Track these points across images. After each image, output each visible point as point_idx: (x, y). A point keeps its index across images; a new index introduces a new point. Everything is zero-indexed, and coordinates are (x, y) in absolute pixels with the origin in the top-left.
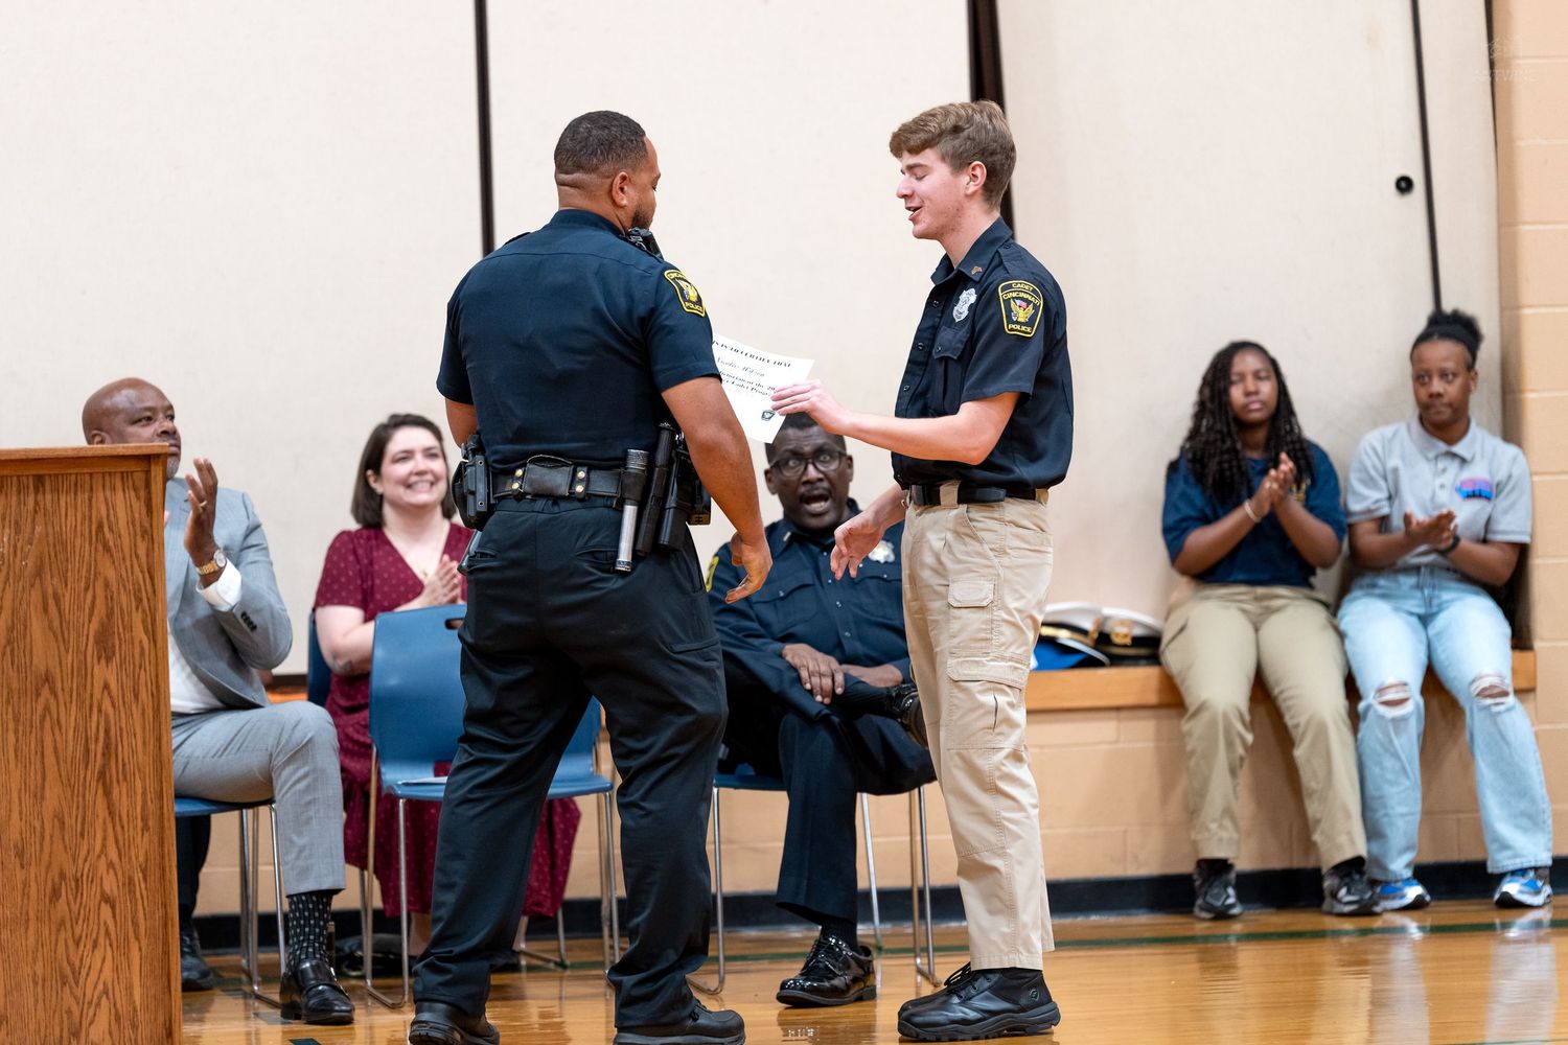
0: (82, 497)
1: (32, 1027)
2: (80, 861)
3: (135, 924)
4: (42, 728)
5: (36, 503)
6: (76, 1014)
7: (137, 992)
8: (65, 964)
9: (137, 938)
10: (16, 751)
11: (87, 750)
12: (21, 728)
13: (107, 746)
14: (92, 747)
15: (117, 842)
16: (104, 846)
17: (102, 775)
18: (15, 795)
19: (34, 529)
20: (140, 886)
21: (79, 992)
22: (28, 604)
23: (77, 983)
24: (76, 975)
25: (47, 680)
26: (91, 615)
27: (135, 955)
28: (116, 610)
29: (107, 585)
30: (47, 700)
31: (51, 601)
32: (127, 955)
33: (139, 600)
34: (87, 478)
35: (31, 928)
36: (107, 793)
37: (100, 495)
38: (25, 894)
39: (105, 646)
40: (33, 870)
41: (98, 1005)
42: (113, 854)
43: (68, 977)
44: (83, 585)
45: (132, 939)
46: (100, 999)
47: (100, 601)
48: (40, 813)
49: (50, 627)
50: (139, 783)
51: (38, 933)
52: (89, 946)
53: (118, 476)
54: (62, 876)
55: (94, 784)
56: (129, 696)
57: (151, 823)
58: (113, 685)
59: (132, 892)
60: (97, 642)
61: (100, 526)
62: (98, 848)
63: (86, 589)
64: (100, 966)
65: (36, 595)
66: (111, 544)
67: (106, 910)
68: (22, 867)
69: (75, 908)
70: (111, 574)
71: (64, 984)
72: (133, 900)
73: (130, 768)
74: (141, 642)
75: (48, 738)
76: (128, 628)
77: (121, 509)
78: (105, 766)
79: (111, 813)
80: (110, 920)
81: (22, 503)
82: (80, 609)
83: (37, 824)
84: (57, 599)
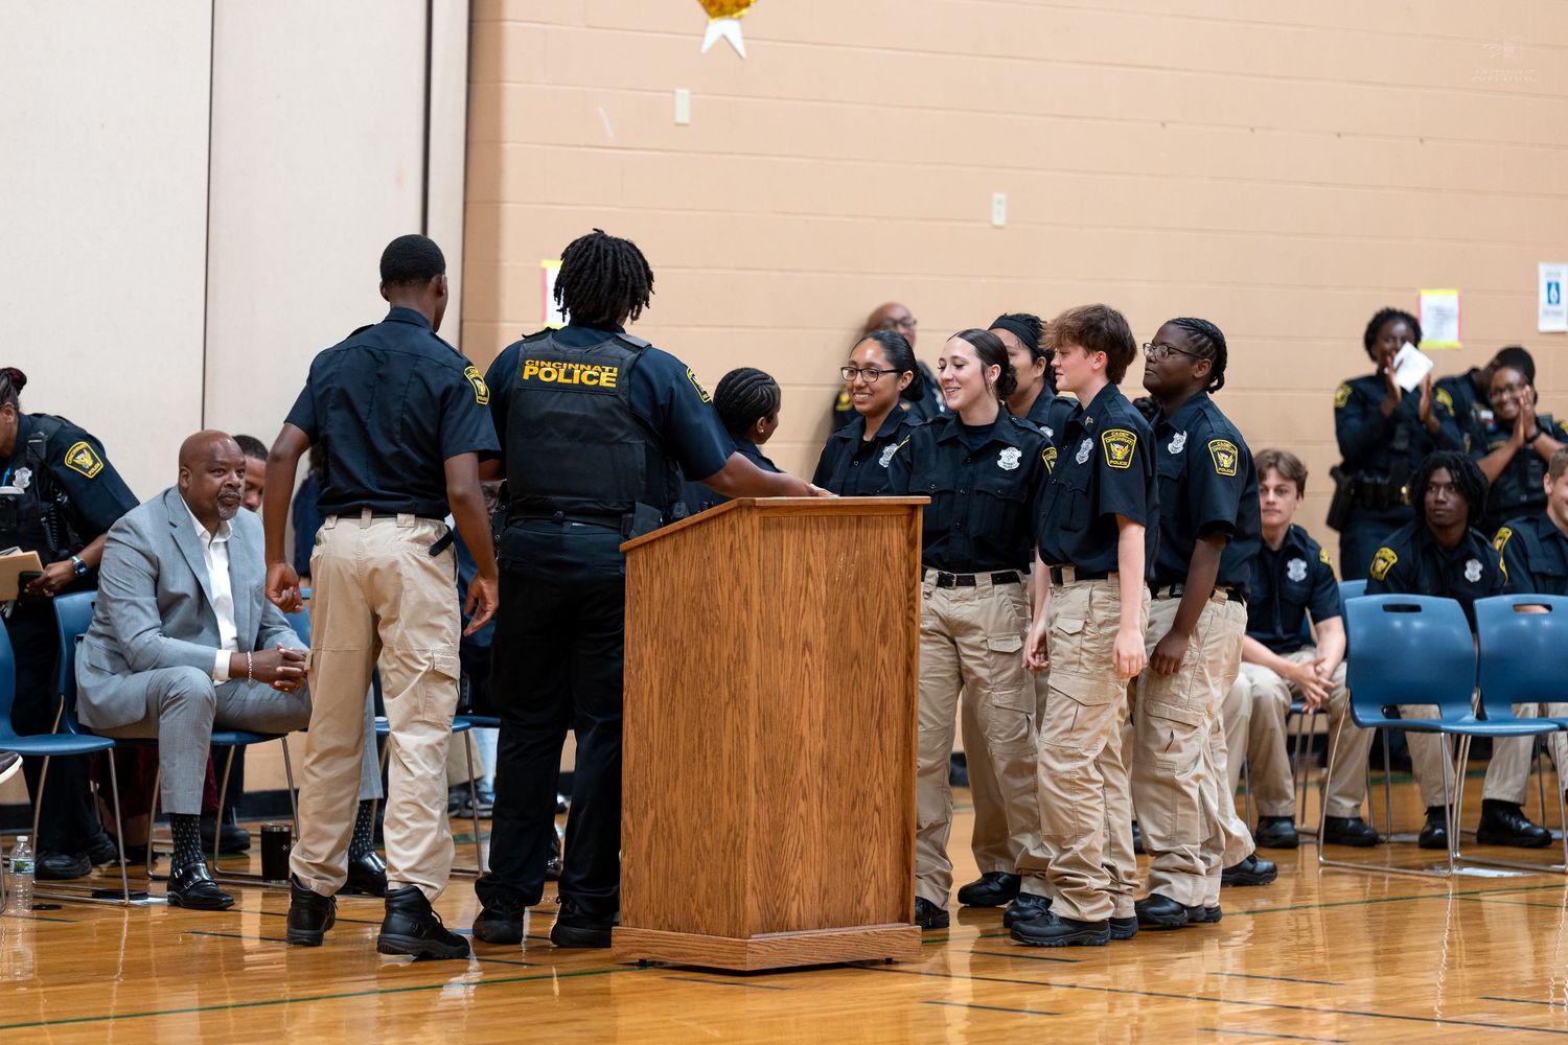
0: (878, 531)
1: (840, 896)
2: (866, 782)
3: (889, 827)
4: (853, 690)
5: (857, 535)
6: (860, 887)
7: (888, 874)
8: (856, 853)
9: (890, 836)
10: (840, 705)
11: (873, 706)
12: (843, 690)
13: (881, 704)
14: (875, 704)
15: (883, 769)
16: (877, 772)
17: (879, 722)
18: (838, 738)
19: (855, 553)
20: (892, 799)
21: (862, 873)
22: (850, 604)
23: (861, 866)
24: (861, 860)
25: (856, 657)
26: (879, 612)
27: (888, 847)
28: (890, 610)
29: (886, 593)
30: (856, 671)
31: (861, 605)
32: (884, 847)
34: (881, 518)
35: (842, 829)
36: (880, 736)
37: (886, 531)
38: (840, 806)
39: (884, 636)
40: (844, 787)
41: (870, 881)
42: (881, 779)
43: (857, 862)
44: (876, 591)
45: (887, 837)
46: (871, 877)
47: (883, 604)
48: (849, 749)
49: (860, 621)
50: (895, 729)
51: (845, 832)
52: (868, 842)
53: (895, 517)
54: (857, 792)
55: (874, 729)
56: (893, 671)
57: (899, 756)
58: (886, 662)
59: (889, 803)
60: (880, 632)
61: (885, 551)
62: (874, 774)
63: (877, 595)
64: (872, 855)
65: (854, 601)
66: (889, 565)
67: (876, 814)
68: (840, 787)
69: (862, 814)
70: (889, 585)
71: (855, 867)
72: (889, 810)
73: (892, 719)
75: (855, 698)
76: (895, 623)
77: (895, 544)
78: (880, 718)
79: (881, 750)
80: (878, 824)
81: (851, 534)
82: (874, 609)
83: (847, 757)
84: (863, 602)
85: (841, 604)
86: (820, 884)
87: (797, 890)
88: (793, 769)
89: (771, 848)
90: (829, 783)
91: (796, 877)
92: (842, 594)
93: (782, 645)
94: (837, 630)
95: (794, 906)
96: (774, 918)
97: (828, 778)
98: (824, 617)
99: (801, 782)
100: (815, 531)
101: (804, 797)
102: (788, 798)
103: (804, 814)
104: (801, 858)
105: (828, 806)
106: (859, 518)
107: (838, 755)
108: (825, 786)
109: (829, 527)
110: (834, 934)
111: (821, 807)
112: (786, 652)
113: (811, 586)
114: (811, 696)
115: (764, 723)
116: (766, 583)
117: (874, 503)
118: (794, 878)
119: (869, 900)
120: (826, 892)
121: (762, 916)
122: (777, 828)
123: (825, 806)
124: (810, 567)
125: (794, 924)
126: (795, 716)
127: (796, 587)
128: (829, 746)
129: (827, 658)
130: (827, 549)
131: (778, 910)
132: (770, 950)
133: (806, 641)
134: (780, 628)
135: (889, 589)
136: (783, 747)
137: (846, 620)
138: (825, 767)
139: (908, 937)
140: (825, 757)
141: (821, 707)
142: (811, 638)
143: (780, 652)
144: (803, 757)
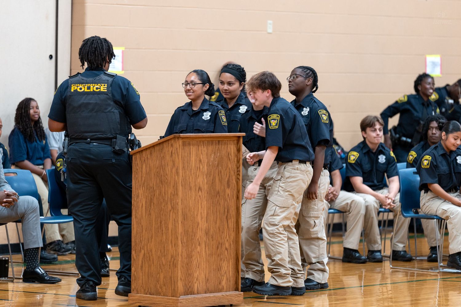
0: (226, 146)
1: (213, 282)
2: (222, 239)
3: (231, 255)
4: (217, 205)
5: (218, 148)
6: (220, 278)
7: (231, 272)
8: (219, 265)
9: (231, 259)
10: (213, 211)
12: (213, 205)
13: (228, 210)
14: (225, 210)
15: (229, 234)
16: (226, 236)
17: (227, 217)
18: (212, 223)
19: (217, 154)
21: (221, 273)
22: (216, 173)
23: (221, 270)
25: (218, 193)
26: (226, 176)
27: (231, 263)
28: (231, 175)
29: (229, 169)
30: (218, 198)
32: (229, 263)
34: (227, 141)
35: (213, 256)
36: (227, 222)
37: (229, 146)
38: (213, 248)
40: (214, 241)
41: (224, 276)
42: (228, 238)
43: (219, 269)
44: (225, 168)
45: (230, 259)
46: (224, 274)
47: (228, 173)
48: (216, 227)
49: (219, 180)
50: (233, 219)
51: (215, 258)
52: (223, 261)
53: (232, 141)
54: (219, 243)
55: (225, 219)
56: (232, 198)
57: (234, 229)
58: (229, 195)
59: (231, 247)
60: (227, 183)
61: (229, 154)
62: (225, 236)
63: (226, 170)
64: (225, 266)
65: (217, 172)
66: (230, 158)
67: (226, 251)
68: (212, 241)
69: (221, 251)
70: (230, 166)
71: (218, 270)
72: (231, 249)
73: (231, 215)
74: (234, 183)
75: (218, 208)
76: (232, 180)
77: (232, 149)
78: (227, 215)
79: (228, 227)
80: (227, 254)
81: (216, 147)
82: (224, 175)
83: (215, 230)
84: (221, 172)
85: (212, 173)
86: (206, 277)
87: (197, 279)
88: (195, 235)
89: (187, 264)
90: (209, 239)
91: (197, 274)
92: (213, 170)
93: (191, 189)
94: (211, 183)
95: (196, 285)
96: (189, 290)
97: (208, 238)
98: (206, 178)
99: (198, 239)
100: (202, 146)
101: (199, 245)
102: (193, 245)
103: (199, 251)
104: (198, 267)
105: (208, 248)
107: (212, 229)
108: (207, 241)
109: (208, 145)
110: (211, 295)
111: (206, 249)
112: (192, 190)
113: (201, 167)
114: (201, 207)
115: (184, 218)
116: (185, 166)
117: (224, 136)
118: (196, 275)
119: (224, 283)
120: (208, 280)
121: (184, 289)
122: (190, 256)
124: (201, 160)
125: (196, 292)
126: (196, 214)
127: (196, 167)
128: (208, 226)
129: (207, 193)
130: (207, 153)
131: (190, 287)
132: (187, 301)
133: (200, 187)
134: (190, 182)
135: (231, 168)
136: (191, 226)
137: (214, 179)
138: (207, 233)
139: (238, 296)
140: (207, 230)
141: (205, 211)
142: (201, 186)
143: (190, 191)
144: (199, 230)
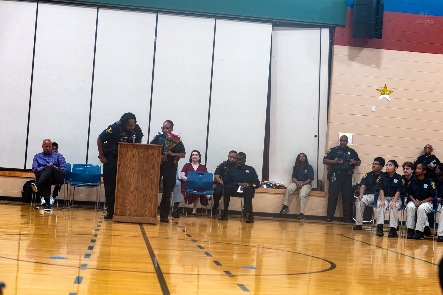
1: (140, 212)
2: (147, 193)
4: (144, 177)
5: (146, 150)
6: (145, 211)
7: (152, 209)
9: (153, 202)
10: (141, 179)
12: (142, 177)
17: (151, 183)
18: (140, 185)
19: (146, 153)
21: (145, 208)
25: (146, 171)
26: (151, 164)
28: (155, 164)
29: (154, 161)
30: (145, 174)
31: (147, 162)
32: (152, 205)
33: (157, 163)
34: (153, 148)
35: (141, 200)
36: (151, 185)
37: (154, 150)
38: (140, 196)
39: (153, 168)
40: (142, 193)
42: (151, 192)
43: (144, 206)
44: (151, 160)
46: (148, 209)
47: (153, 163)
49: (147, 165)
52: (147, 203)
53: (156, 148)
54: (145, 194)
56: (155, 175)
58: (153, 173)
59: (153, 197)
61: (154, 154)
64: (148, 205)
65: (145, 161)
67: (150, 199)
68: (140, 193)
69: (146, 198)
73: (154, 182)
74: (157, 168)
76: (156, 166)
77: (156, 152)
79: (151, 188)
83: (143, 188)
84: (148, 162)
85: (142, 162)
86: (135, 209)
87: (129, 209)
88: (129, 189)
89: (123, 202)
92: (142, 160)
93: (127, 168)
94: (141, 166)
95: (128, 212)
96: (123, 213)
98: (137, 164)
99: (131, 191)
100: (136, 149)
101: (131, 193)
102: (127, 193)
103: (131, 197)
104: (130, 204)
106: (147, 148)
107: (140, 187)
108: (137, 192)
109: (139, 149)
112: (128, 169)
113: (134, 158)
114: (134, 177)
115: (122, 180)
116: (123, 157)
118: (128, 207)
119: (147, 213)
120: (136, 210)
121: (120, 213)
122: (124, 198)
123: (136, 195)
124: (134, 155)
125: (128, 215)
126: (130, 179)
127: (130, 158)
128: (138, 186)
129: (138, 171)
130: (139, 152)
131: (124, 212)
134: (126, 165)
135: (154, 160)
136: (126, 185)
137: (143, 165)
138: (137, 189)
141: (136, 179)
142: (134, 167)
143: (126, 169)
144: (131, 187)
